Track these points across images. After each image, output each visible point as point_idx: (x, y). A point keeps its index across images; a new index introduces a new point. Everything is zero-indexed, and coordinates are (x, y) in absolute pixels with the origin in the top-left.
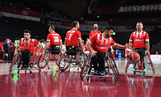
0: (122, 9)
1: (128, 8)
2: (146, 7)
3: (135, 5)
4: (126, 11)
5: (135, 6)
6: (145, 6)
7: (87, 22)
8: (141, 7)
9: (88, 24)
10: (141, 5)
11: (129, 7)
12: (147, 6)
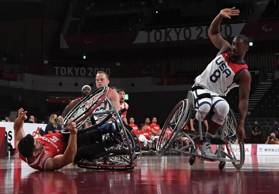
0: (142, 37)
1: (158, 33)
2: (200, 30)
3: (175, 28)
4: (152, 40)
5: (173, 29)
6: (197, 30)
7: (59, 70)
8: (187, 31)
9: (62, 74)
10: (187, 27)
11: (161, 32)
12: (202, 29)
